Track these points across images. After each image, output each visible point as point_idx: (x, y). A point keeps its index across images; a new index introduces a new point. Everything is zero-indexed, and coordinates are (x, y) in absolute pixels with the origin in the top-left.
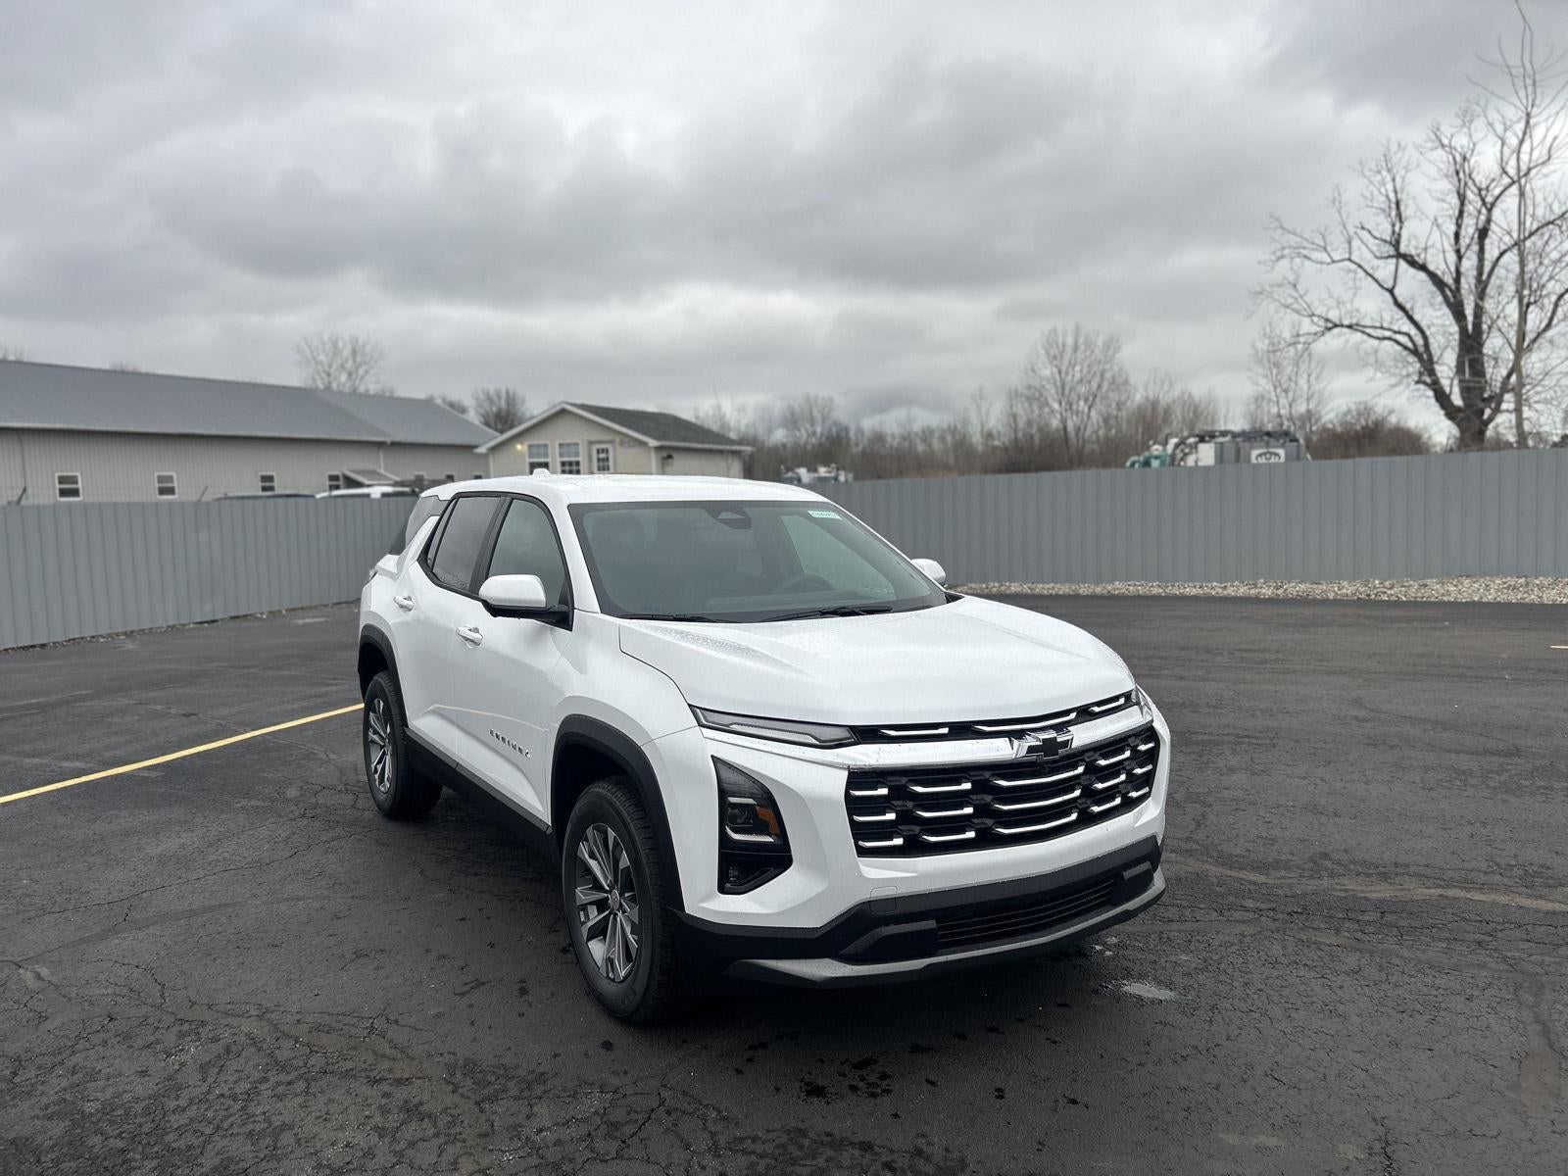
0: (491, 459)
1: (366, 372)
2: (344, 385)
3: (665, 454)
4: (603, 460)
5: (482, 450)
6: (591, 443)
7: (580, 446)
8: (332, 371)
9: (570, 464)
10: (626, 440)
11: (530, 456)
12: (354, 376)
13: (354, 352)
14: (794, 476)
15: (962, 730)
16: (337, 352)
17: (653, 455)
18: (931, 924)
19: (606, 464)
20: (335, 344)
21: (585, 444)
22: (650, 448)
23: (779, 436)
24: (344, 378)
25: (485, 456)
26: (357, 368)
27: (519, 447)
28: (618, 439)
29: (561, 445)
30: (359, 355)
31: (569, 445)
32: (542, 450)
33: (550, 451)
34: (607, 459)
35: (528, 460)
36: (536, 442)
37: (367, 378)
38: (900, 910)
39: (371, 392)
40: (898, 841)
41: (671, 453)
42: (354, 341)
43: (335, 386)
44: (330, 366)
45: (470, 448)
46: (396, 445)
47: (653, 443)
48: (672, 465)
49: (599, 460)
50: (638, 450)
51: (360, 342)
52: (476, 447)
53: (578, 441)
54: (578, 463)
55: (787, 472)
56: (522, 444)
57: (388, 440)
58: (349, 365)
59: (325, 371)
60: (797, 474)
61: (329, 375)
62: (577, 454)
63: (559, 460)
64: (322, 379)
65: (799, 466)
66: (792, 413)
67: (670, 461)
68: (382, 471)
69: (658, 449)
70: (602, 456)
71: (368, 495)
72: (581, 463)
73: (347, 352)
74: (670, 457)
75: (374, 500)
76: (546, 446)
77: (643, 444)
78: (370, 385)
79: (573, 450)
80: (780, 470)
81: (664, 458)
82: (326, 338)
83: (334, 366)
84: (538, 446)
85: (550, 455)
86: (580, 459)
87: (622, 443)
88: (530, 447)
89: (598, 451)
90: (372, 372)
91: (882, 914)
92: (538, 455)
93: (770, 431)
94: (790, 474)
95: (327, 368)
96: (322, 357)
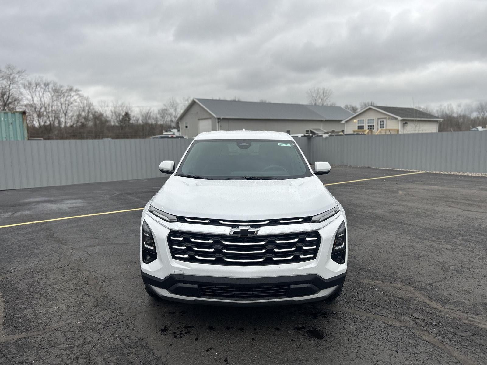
0: (346, 125)
1: (327, 99)
2: (320, 103)
3: (405, 122)
4: (382, 124)
5: (343, 122)
6: (378, 119)
7: (375, 120)
8: (317, 99)
9: (371, 126)
10: (390, 117)
11: (358, 124)
12: (323, 100)
13: (323, 93)
14: (476, 129)
15: (214, 222)
16: (318, 94)
17: (400, 122)
18: (196, 286)
19: (383, 126)
20: (318, 91)
21: (376, 119)
22: (399, 120)
23: (474, 115)
24: (320, 101)
25: (344, 124)
26: (324, 98)
27: (355, 121)
28: (388, 117)
29: (368, 120)
30: (325, 94)
31: (371, 120)
32: (372, 121)
33: (364, 122)
34: (384, 124)
35: (357, 125)
36: (360, 119)
37: (327, 101)
38: (186, 279)
39: (329, 105)
40: (186, 256)
41: (407, 122)
42: (324, 89)
43: (317, 104)
44: (316, 97)
45: (340, 121)
46: (327, 121)
47: (400, 118)
48: (407, 126)
49: (381, 124)
50: (395, 121)
51: (326, 89)
52: (341, 121)
53: (374, 118)
54: (373, 126)
55: (473, 128)
56: (356, 120)
57: (324, 119)
58: (322, 97)
59: (314, 99)
60: (477, 129)
61: (316, 100)
62: (373, 123)
63: (367, 125)
64: (314, 101)
65: (479, 125)
66: (482, 106)
67: (406, 124)
68: (322, 129)
69: (401, 120)
70: (382, 123)
71: (297, 137)
72: (375, 126)
73: (321, 93)
74: (406, 123)
75: (299, 138)
76: (363, 120)
77: (396, 119)
78: (329, 102)
79: (362, 122)
80: (470, 127)
81: (404, 124)
82: (316, 89)
83: (317, 98)
84: (361, 120)
85: (364, 123)
86: (374, 124)
87: (389, 119)
88: (358, 121)
89: (381, 122)
90: (328, 98)
91: (178, 279)
92: (361, 123)
93: (471, 112)
94: (474, 129)
95: (315, 98)
96: (314, 95)
